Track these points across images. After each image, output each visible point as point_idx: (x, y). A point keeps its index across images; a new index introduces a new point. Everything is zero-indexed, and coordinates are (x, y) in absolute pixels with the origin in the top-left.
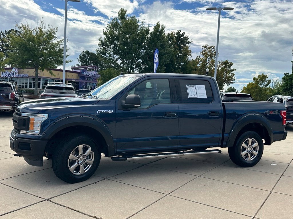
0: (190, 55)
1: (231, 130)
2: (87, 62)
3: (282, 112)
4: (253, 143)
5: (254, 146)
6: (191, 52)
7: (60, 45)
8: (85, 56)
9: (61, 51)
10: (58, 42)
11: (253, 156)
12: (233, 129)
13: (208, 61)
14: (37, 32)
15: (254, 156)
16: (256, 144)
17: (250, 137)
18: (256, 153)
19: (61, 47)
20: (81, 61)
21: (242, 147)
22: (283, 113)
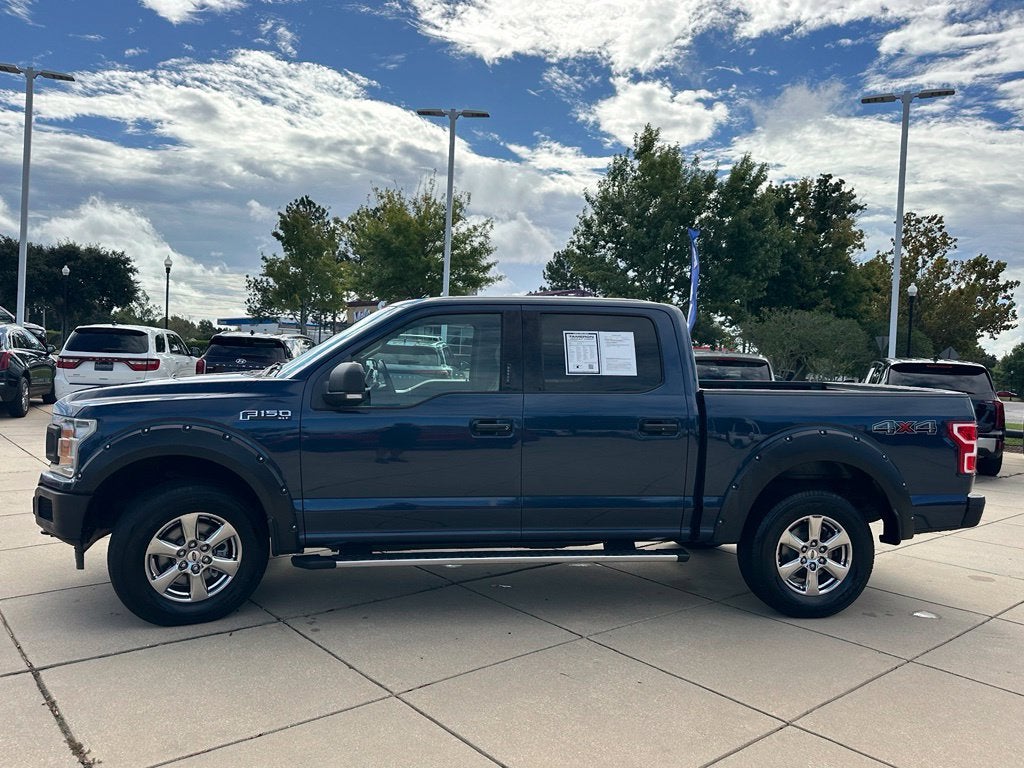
0: (860, 246)
1: (730, 486)
2: (567, 280)
3: (956, 427)
4: (827, 533)
5: (831, 544)
6: (862, 236)
7: (474, 239)
8: (563, 266)
9: (477, 253)
10: (468, 229)
11: (832, 579)
12: (738, 481)
13: (920, 261)
14: (419, 210)
15: (836, 580)
16: (842, 538)
17: (817, 512)
18: (841, 569)
19: (476, 244)
20: (550, 278)
21: (782, 544)
22: (960, 429)
